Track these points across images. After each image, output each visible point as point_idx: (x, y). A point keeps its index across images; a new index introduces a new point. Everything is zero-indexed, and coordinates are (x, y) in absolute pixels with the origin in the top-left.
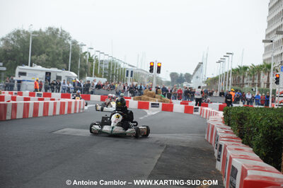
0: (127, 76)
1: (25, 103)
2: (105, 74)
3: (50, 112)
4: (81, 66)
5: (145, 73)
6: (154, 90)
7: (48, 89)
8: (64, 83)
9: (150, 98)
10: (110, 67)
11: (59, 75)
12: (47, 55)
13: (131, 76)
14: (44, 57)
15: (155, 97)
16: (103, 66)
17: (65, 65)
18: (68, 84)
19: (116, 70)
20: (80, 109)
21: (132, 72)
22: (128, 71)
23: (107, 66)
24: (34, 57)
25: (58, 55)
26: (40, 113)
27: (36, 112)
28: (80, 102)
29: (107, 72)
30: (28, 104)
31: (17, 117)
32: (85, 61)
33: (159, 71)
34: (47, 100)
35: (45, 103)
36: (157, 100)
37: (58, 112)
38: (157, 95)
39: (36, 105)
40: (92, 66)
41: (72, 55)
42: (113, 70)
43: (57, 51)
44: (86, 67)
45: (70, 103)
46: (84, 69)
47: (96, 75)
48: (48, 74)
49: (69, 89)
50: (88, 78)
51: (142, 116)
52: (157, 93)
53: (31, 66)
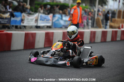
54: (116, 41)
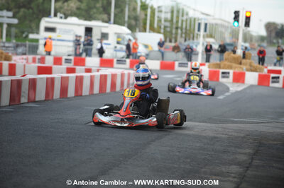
0: (199, 30)
1: (47, 79)
2: (165, 27)
3: (86, 91)
4: (129, 17)
5: (226, 24)
6: (239, 52)
9: (234, 65)
10: (172, 17)
13: (205, 31)
14: (74, 3)
15: (241, 63)
16: (163, 16)
17: (105, 16)
19: (182, 21)
21: (206, 25)
22: (199, 24)
23: (169, 16)
24: (59, 4)
26: (71, 93)
27: (64, 90)
28: (129, 74)
29: (168, 24)
30: (53, 79)
31: (37, 99)
32: (135, 8)
33: (247, 23)
34: (80, 71)
35: (77, 77)
36: (244, 68)
37: (96, 90)
38: (244, 61)
39: (64, 80)
42: (177, 22)
44: (136, 19)
45: (114, 76)
46: (133, 22)
47: (152, 29)
51: (223, 94)
52: (244, 56)
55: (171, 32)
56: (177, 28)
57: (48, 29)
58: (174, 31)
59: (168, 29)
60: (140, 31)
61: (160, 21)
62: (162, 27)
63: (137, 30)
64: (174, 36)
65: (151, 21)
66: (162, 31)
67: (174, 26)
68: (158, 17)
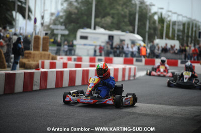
0: (200, 37)
2: (178, 36)
4: (149, 28)
7: (111, 53)
8: (128, 47)
10: (184, 28)
11: (122, 38)
12: (113, 17)
14: (109, 20)
16: (176, 28)
17: (131, 28)
18: (132, 47)
20: (129, 76)
22: (200, 33)
23: (181, 28)
24: (98, 20)
25: (124, 16)
29: (181, 34)
32: (154, 22)
40: (163, 27)
41: (139, 16)
42: (188, 32)
43: (123, 13)
44: (155, 29)
46: (152, 31)
47: (168, 37)
48: (111, 38)
49: (132, 53)
50: (157, 41)
53: (95, 29)
54: (32, 91)
55: (183, 39)
56: (188, 37)
57: (83, 38)
58: (185, 39)
59: (181, 37)
60: (158, 38)
61: (174, 30)
62: (176, 35)
63: (156, 37)
64: (185, 41)
65: (166, 31)
66: (176, 38)
67: (185, 35)
68: (173, 28)
